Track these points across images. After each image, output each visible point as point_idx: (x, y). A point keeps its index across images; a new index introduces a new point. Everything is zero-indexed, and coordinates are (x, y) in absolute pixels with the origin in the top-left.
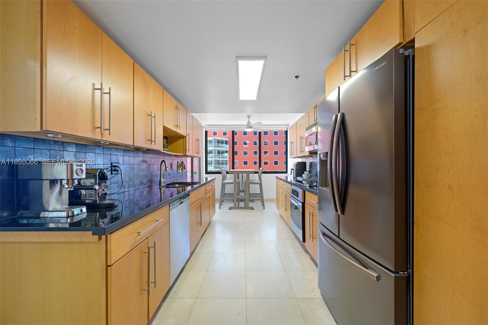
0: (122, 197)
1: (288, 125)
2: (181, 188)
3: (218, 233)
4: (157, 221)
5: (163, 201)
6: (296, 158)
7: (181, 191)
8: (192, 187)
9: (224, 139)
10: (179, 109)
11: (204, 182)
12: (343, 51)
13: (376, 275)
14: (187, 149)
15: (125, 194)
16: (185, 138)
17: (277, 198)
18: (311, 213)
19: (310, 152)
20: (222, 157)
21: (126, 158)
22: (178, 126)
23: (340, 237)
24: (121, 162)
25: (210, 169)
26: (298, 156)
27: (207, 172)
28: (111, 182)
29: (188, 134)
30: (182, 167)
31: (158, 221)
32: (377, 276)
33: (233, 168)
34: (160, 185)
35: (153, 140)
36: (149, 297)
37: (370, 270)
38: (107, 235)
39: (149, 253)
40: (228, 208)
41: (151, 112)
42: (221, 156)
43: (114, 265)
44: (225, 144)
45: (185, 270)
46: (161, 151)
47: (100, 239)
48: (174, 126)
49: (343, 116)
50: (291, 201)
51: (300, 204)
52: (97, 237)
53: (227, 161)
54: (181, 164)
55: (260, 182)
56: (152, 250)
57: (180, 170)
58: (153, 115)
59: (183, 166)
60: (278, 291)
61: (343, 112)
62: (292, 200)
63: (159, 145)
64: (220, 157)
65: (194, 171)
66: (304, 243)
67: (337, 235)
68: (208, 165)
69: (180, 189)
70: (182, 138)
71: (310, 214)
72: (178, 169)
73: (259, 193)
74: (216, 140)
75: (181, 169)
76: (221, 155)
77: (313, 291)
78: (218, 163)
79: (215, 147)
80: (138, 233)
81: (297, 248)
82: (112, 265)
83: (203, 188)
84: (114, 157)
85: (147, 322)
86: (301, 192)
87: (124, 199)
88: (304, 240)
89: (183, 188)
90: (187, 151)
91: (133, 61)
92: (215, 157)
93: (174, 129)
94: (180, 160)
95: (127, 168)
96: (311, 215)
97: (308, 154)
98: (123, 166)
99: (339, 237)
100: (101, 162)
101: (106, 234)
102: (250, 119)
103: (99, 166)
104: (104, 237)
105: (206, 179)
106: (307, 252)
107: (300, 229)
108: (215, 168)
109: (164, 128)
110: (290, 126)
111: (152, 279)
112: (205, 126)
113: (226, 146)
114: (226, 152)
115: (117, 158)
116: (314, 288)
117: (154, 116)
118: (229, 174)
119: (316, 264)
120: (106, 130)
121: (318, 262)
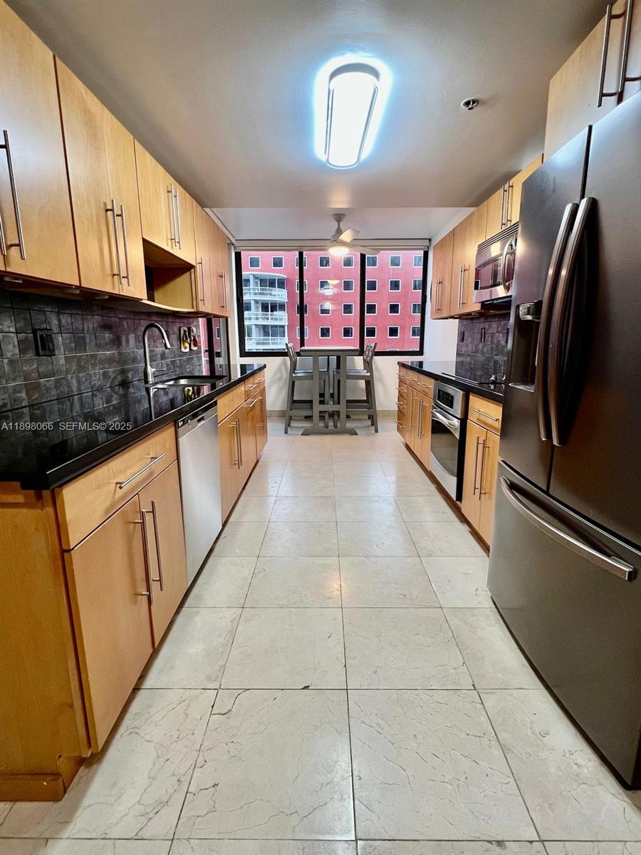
0: (67, 406)
1: (430, 240)
2: (191, 388)
3: (276, 482)
4: (152, 458)
5: (156, 418)
6: (446, 318)
7: (190, 394)
8: (213, 387)
9: (278, 274)
10: (175, 196)
11: (239, 376)
12: (606, 17)
13: (627, 570)
14: (200, 297)
15: (73, 401)
16: (193, 270)
17: (399, 410)
18: (481, 441)
19: (483, 303)
20: (272, 319)
21: (65, 320)
22: (177, 240)
23: (551, 493)
24: (55, 329)
25: (250, 346)
26: (452, 314)
27: (244, 353)
28: (39, 374)
29: (199, 261)
30: (191, 341)
31: (155, 458)
32: (629, 572)
33: (302, 344)
34: (146, 382)
35: (123, 273)
36: (152, 606)
37: (614, 559)
38: (53, 489)
39: (143, 524)
40: (301, 432)
41: (113, 200)
42: (269, 317)
43: (75, 549)
44: (278, 287)
45: (213, 554)
46: (144, 301)
47: (39, 497)
48: (167, 239)
49: (593, 206)
50: (434, 415)
51: (456, 423)
52: (32, 492)
53: (283, 327)
54: (187, 333)
55: (369, 374)
56: (149, 518)
57: (186, 348)
58: (117, 211)
59: (192, 338)
60: (405, 595)
61: (595, 197)
62: (437, 414)
63: (136, 288)
64: (268, 319)
65: (216, 350)
66: (458, 502)
67: (544, 488)
68: (246, 338)
69: (189, 390)
70: (186, 272)
71: (478, 443)
72: (182, 346)
73: (365, 398)
74: (257, 278)
75: (188, 346)
76: (270, 313)
77: (476, 595)
78: (265, 330)
79: (255, 294)
80: (117, 483)
81: (443, 513)
82: (73, 549)
83: (241, 389)
84: (38, 316)
85: (152, 650)
86: (461, 395)
87: (72, 413)
88: (459, 496)
89: (195, 388)
90: (200, 303)
91: (51, 54)
92: (257, 319)
93: (168, 249)
94: (183, 323)
95: (70, 342)
96: (481, 446)
97: (477, 307)
98: (60, 338)
99: (547, 493)
100: (9, 327)
101: (51, 488)
102: (341, 223)
103: (6, 336)
104: (46, 493)
105: (243, 367)
106: (464, 520)
107: (453, 475)
108: (258, 344)
109: (146, 243)
110: (434, 243)
111: (154, 575)
112: (234, 242)
113: (280, 293)
114: (282, 307)
115: (44, 319)
116: (477, 590)
117: (120, 213)
118: (301, 356)
119: (486, 548)
120: (12, 245)
121: (489, 540)
